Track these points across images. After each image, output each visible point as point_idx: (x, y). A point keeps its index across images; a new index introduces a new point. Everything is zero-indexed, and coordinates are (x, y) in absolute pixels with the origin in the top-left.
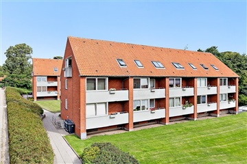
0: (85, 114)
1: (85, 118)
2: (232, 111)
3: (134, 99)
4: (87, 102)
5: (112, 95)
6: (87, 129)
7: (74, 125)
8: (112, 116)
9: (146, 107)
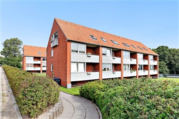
0: (70, 70)
1: (70, 73)
2: (155, 77)
3: (103, 62)
4: (72, 61)
5: (89, 58)
6: (72, 81)
7: (60, 80)
8: (89, 73)
9: (110, 69)
